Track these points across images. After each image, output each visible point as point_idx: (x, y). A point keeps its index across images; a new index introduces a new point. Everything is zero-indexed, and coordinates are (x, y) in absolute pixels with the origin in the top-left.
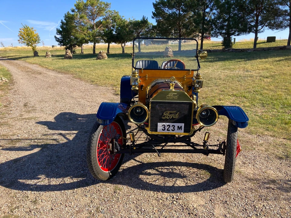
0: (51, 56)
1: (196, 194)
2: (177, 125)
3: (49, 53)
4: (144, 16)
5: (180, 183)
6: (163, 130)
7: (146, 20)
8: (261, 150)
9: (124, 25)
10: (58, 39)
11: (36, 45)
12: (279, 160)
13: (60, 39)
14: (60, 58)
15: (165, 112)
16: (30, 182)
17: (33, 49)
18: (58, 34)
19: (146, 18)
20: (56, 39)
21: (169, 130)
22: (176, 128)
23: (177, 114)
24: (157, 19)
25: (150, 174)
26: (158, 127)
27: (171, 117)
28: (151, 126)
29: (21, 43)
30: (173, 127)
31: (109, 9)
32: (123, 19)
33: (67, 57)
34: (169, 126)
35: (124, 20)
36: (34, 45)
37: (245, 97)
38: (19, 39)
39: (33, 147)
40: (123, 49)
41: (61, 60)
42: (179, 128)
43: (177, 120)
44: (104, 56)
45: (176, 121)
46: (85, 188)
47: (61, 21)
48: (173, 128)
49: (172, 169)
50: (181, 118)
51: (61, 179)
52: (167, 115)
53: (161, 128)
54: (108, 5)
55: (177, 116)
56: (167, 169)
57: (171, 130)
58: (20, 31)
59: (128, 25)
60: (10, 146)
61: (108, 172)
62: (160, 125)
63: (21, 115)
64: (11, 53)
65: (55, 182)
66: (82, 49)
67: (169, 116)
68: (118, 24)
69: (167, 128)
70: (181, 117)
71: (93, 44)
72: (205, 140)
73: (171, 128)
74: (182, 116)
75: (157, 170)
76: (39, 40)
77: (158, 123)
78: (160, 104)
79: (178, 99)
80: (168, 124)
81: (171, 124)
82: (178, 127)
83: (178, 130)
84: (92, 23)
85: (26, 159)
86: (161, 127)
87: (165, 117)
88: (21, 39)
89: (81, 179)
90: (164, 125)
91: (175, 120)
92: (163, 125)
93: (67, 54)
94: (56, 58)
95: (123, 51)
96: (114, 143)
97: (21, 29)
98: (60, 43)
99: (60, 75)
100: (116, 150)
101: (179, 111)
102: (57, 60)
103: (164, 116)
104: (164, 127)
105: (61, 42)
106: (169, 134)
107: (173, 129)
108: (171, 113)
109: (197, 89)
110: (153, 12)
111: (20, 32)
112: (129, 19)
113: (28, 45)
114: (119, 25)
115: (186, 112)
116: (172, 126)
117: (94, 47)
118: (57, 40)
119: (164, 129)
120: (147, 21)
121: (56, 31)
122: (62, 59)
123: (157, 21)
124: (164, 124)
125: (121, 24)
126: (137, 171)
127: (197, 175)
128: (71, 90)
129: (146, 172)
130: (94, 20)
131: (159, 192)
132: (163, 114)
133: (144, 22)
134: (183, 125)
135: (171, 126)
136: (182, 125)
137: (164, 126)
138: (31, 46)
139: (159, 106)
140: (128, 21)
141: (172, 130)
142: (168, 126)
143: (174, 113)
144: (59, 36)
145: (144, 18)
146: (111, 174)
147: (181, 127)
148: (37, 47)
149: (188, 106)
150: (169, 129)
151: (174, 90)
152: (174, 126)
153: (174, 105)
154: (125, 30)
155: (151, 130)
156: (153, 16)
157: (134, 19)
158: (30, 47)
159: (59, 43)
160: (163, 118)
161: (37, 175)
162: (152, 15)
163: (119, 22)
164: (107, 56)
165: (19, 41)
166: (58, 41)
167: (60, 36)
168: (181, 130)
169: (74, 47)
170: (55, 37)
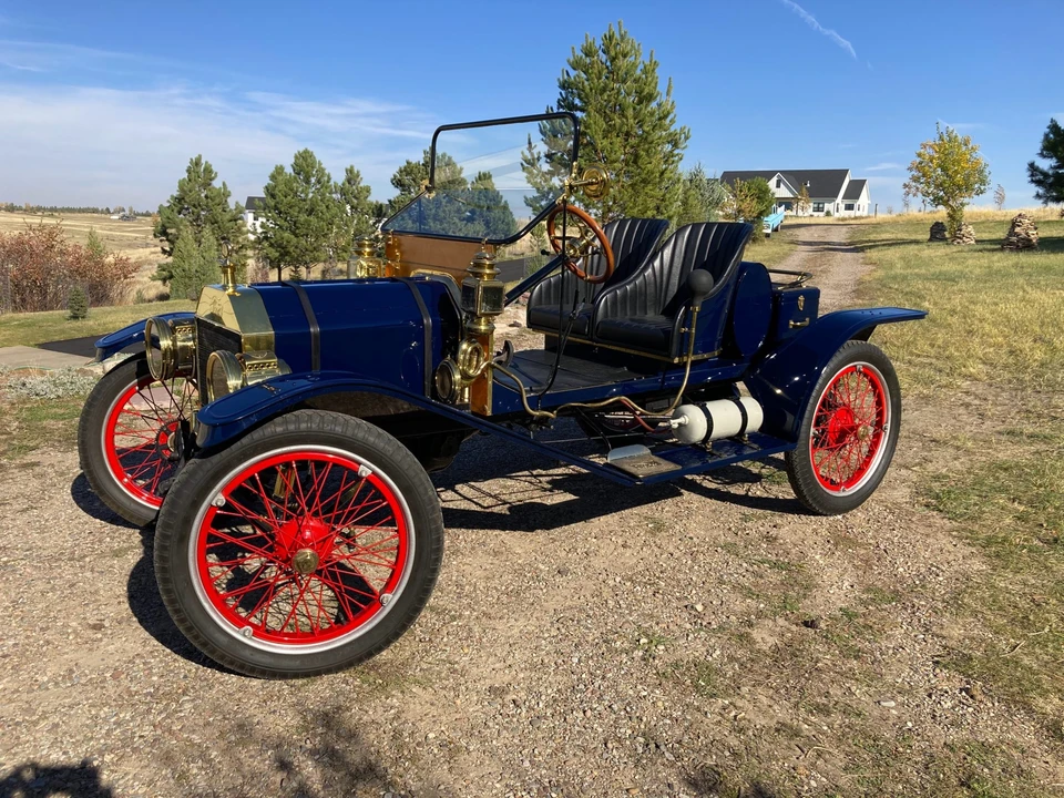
3: (970, 228)
10: (1045, 175)
13: (1051, 172)
14: (989, 247)
17: (950, 216)
18: (1044, 157)
20: (1032, 175)
29: (911, 195)
33: (1012, 243)
36: (956, 204)
38: (908, 181)
41: (987, 254)
76: (983, 182)
88: (916, 179)
93: (1017, 230)
97: (924, 147)
98: (1047, 191)
105: (1050, 187)
111: (919, 155)
113: (937, 201)
118: (1038, 177)
122: (991, 251)
138: (946, 204)
144: (1046, 164)
148: (966, 209)
158: (941, 207)
159: (1041, 191)
165: (905, 186)
166: (1039, 183)
167: (1053, 162)
170: (1032, 167)
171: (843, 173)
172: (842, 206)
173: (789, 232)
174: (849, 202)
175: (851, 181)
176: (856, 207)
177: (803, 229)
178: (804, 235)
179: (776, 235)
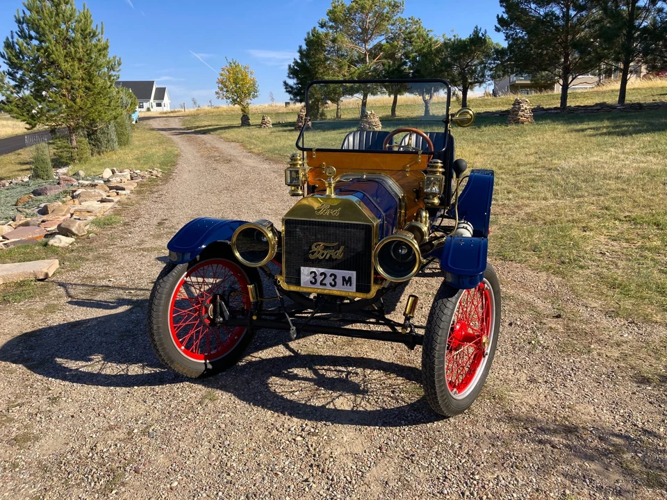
0: (273, 125)
1: (360, 430)
2: (341, 273)
3: (269, 118)
4: (476, 27)
5: (344, 402)
6: (311, 282)
7: (483, 35)
8: (607, 356)
9: (431, 50)
10: (291, 87)
11: (249, 101)
12: (635, 385)
13: (295, 86)
14: (289, 128)
15: (315, 244)
16: (72, 365)
17: (243, 110)
18: (290, 78)
19: (483, 31)
20: (286, 88)
21: (325, 285)
22: (339, 281)
23: (340, 250)
24: (507, 33)
25: (295, 377)
26: (302, 277)
27: (328, 256)
28: (287, 274)
29: (220, 98)
30: (333, 277)
31: (399, 15)
32: (430, 36)
34: (323, 276)
35: (430, 39)
36: (244, 104)
37: (658, 225)
38: (217, 90)
39: (121, 302)
40: (427, 107)
41: (286, 133)
42: (347, 281)
43: (341, 263)
44: (374, 124)
45: (339, 264)
46: (152, 387)
47: (298, 49)
48: (334, 280)
49: (349, 373)
51: (124, 366)
52: (318, 250)
53: (310, 278)
54: (398, 7)
55: (339, 254)
56: (339, 371)
57: (328, 285)
58: (223, 72)
59: (439, 51)
60: (84, 297)
61: (204, 361)
62: (305, 272)
63: (142, 242)
64: (203, 121)
65: (112, 369)
66: (338, 109)
67: (323, 254)
68: (417, 48)
69: (320, 278)
70: (349, 257)
71: (362, 97)
72: (407, 312)
73: (329, 280)
74: (352, 254)
75: (316, 372)
76: (256, 91)
77: (302, 268)
78: (303, 226)
79: (341, 217)
80: (322, 270)
81: (329, 271)
82: (344, 278)
83: (343, 285)
84: (363, 49)
85: (94, 323)
86: (307, 276)
87: (316, 256)
88: (222, 89)
89: (157, 370)
90: (314, 272)
91: (337, 262)
92: (311, 273)
94: (281, 129)
95: (427, 111)
96: (217, 303)
97: (223, 70)
98: (294, 97)
99: (266, 166)
100: (221, 319)
101: (345, 243)
102: (279, 134)
103: (313, 253)
104: (313, 277)
105: (295, 95)
106: (326, 292)
107: (333, 283)
108: (326, 248)
109: (431, 197)
110: (498, 16)
111: (221, 75)
112: (444, 35)
113: (234, 102)
114: (419, 51)
115: (360, 247)
116: (331, 276)
117: (364, 104)
118: (289, 89)
119: (314, 281)
120: (485, 40)
121: (288, 71)
122: (290, 131)
123: (507, 37)
124: (314, 269)
125: (423, 48)
126: (273, 367)
127: (393, 392)
128: (264, 196)
129: (291, 372)
130: (365, 42)
131: (284, 415)
132: (310, 249)
133: (477, 41)
135: (328, 275)
136: (352, 274)
137: (313, 275)
138: (239, 103)
139: (301, 229)
140: (442, 40)
141: (331, 284)
142: (322, 274)
143: (332, 247)
144: (292, 82)
145: (476, 32)
146: (210, 366)
147: (350, 278)
148: (250, 106)
149: (362, 234)
150: (324, 282)
151: (333, 196)
152: (335, 276)
153: (332, 230)
154: (432, 61)
155: (288, 282)
156: (499, 26)
157: (455, 36)
158: (237, 106)
159: (292, 97)
160: (311, 257)
161: (91, 354)
162: (496, 23)
163: (419, 43)
164: (380, 123)
165: (217, 93)
166: (289, 92)
167: (295, 81)
168: (350, 285)
169: (323, 104)
170: (285, 83)
171: (152, 83)
172: (154, 104)
173: (145, 122)
174: (158, 101)
175: (156, 89)
176: (163, 104)
177: (151, 121)
178: (155, 124)
179: (137, 125)
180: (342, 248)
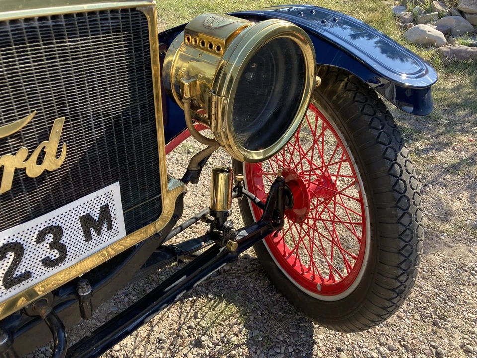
2: (70, 213)
21: (27, 275)
22: (73, 235)
30: (50, 238)
34: (11, 256)
43: (65, 179)
45: (56, 188)
48: (54, 245)
50: (92, 150)
57: (39, 269)
70: (86, 147)
73: (37, 253)
74: (95, 135)
81: (25, 231)
82: (88, 222)
83: (88, 238)
91: (48, 185)
106: (36, 293)
107: (55, 254)
116: (41, 238)
134: (112, 193)
135: (29, 242)
136: (110, 194)
141: (48, 262)
143: (17, 136)
147: (105, 211)
150: (20, 271)
152: (57, 231)
168: (110, 227)
180: (58, 126)
